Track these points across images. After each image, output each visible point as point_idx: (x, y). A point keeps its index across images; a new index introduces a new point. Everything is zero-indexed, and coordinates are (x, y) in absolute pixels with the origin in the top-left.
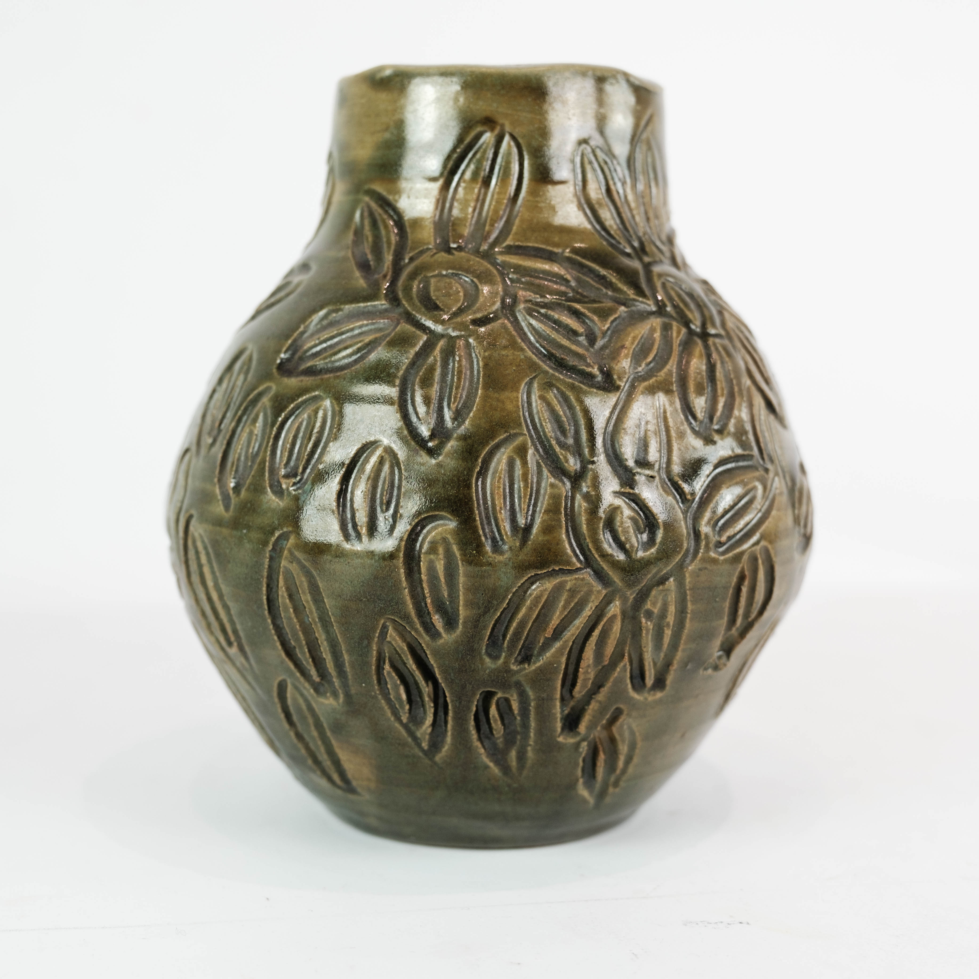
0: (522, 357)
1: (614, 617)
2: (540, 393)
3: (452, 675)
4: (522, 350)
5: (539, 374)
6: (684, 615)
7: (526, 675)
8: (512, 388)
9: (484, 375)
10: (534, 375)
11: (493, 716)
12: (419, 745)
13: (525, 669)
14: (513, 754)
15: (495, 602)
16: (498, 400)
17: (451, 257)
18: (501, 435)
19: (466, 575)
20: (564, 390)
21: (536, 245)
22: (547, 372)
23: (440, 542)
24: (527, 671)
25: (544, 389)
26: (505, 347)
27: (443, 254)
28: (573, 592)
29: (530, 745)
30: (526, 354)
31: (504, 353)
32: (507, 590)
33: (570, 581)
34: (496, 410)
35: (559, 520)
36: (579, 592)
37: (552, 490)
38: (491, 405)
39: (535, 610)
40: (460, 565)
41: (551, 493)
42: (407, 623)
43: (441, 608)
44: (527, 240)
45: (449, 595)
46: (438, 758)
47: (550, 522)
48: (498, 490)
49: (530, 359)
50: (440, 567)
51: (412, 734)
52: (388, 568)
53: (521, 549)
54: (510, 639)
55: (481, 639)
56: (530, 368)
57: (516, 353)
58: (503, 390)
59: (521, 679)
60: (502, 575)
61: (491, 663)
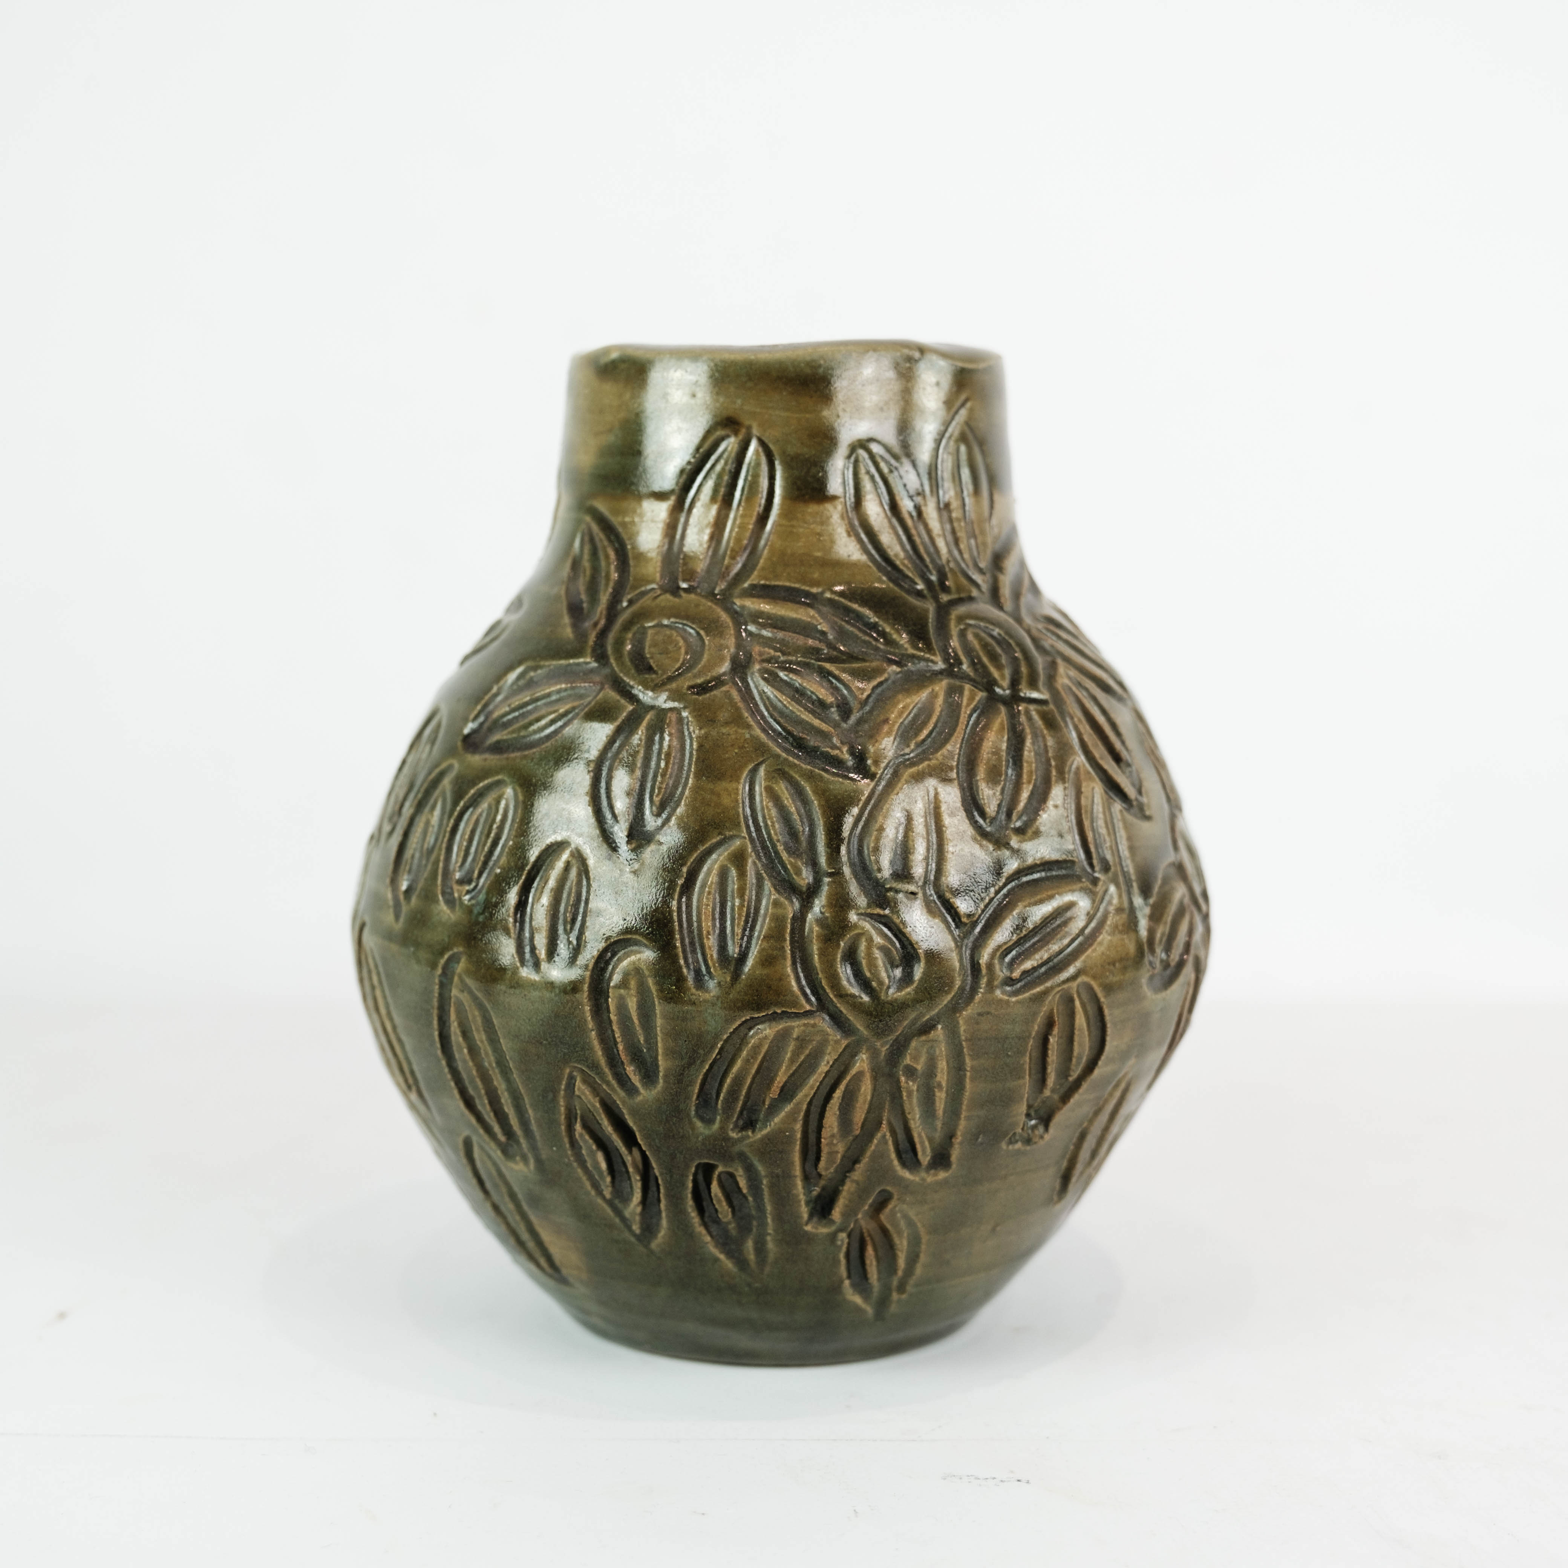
0: (747, 736)
1: (860, 1074)
2: (768, 783)
3: (657, 1141)
4: (749, 727)
5: (768, 758)
6: (961, 1073)
7: (751, 1145)
8: (731, 776)
9: (697, 759)
10: (761, 759)
11: (716, 1195)
12: (629, 1228)
13: (748, 1137)
14: (750, 1244)
15: (701, 1052)
16: (712, 792)
17: (677, 600)
18: (713, 838)
19: (664, 1017)
20: (799, 779)
21: (787, 584)
22: (778, 756)
23: (633, 973)
24: (751, 1140)
25: (773, 777)
26: (727, 723)
27: (668, 596)
28: (802, 1042)
29: (769, 1234)
30: (753, 733)
31: (724, 730)
32: (717, 1037)
33: (797, 1027)
34: (709, 805)
35: (782, 948)
36: (811, 1041)
37: (775, 911)
38: (703, 799)
39: (753, 1063)
40: (656, 1003)
41: (772, 914)
42: (597, 1074)
43: (637, 1057)
44: (777, 577)
45: (646, 1041)
46: (654, 1245)
47: (770, 952)
48: (706, 909)
49: (757, 738)
50: (632, 1004)
51: (619, 1213)
52: (570, 1004)
53: (732, 985)
54: (724, 1098)
55: (688, 1098)
56: (756, 750)
57: (740, 731)
58: (719, 779)
59: (746, 1150)
60: (709, 1018)
61: (704, 1128)
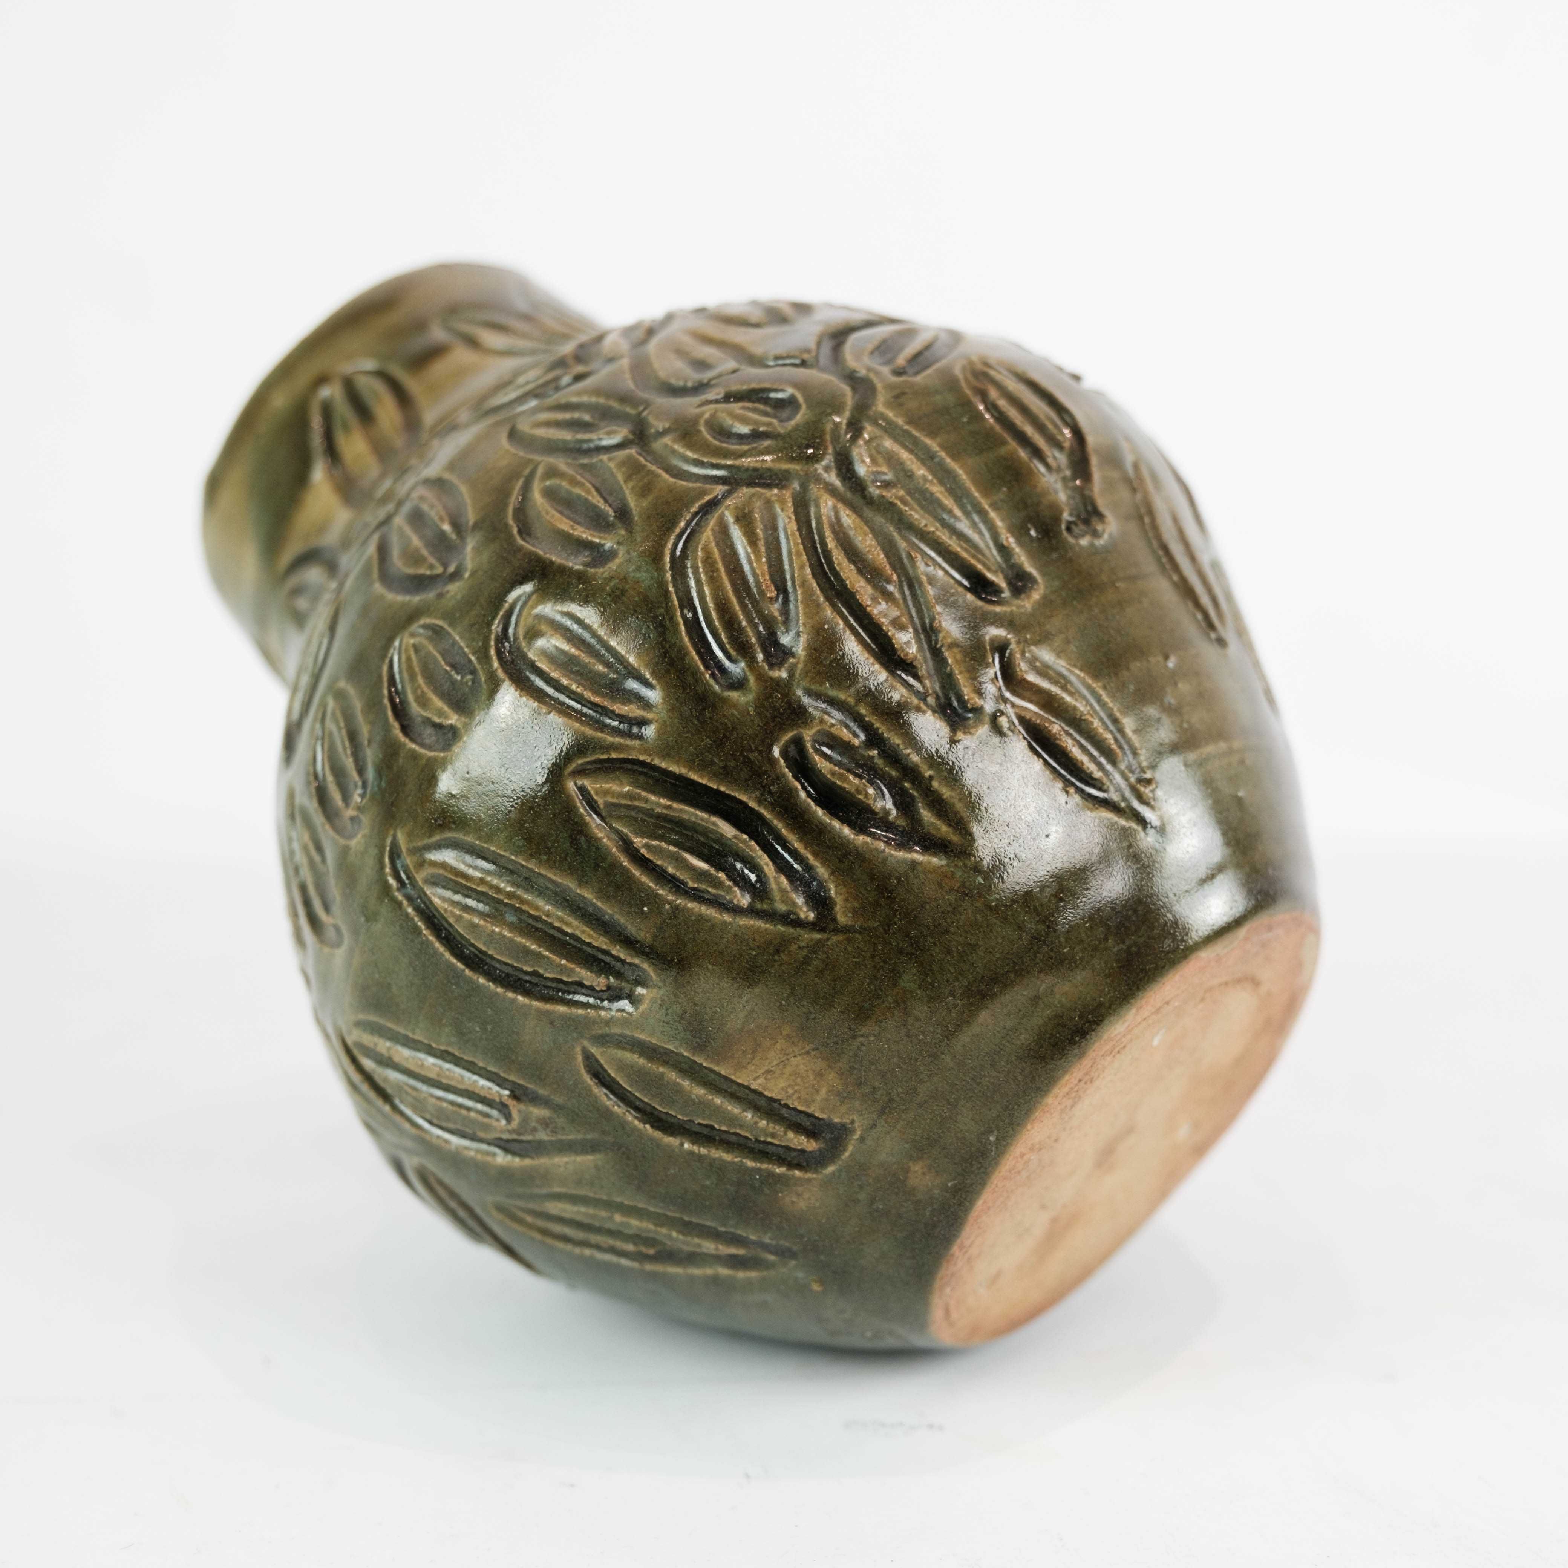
2: (530, 426)
3: (716, 760)
5: (517, 418)
6: (934, 457)
7: (806, 673)
11: (833, 774)
12: (798, 923)
13: (795, 665)
14: (926, 815)
18: (517, 485)
24: (800, 666)
25: (532, 420)
29: (931, 778)
32: (661, 585)
33: (727, 513)
34: (492, 479)
35: (650, 472)
39: (719, 576)
43: (614, 691)
45: (607, 665)
46: (842, 915)
47: (641, 484)
50: (560, 643)
51: (770, 915)
53: (631, 532)
54: (727, 637)
55: (695, 673)
59: (807, 684)
60: (638, 575)
61: (744, 695)
